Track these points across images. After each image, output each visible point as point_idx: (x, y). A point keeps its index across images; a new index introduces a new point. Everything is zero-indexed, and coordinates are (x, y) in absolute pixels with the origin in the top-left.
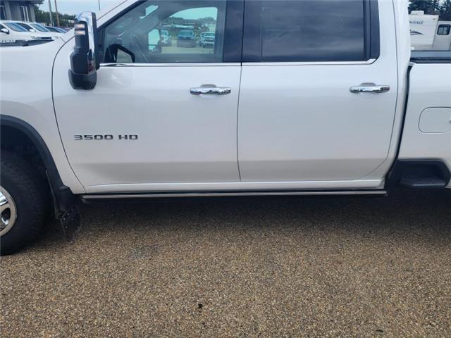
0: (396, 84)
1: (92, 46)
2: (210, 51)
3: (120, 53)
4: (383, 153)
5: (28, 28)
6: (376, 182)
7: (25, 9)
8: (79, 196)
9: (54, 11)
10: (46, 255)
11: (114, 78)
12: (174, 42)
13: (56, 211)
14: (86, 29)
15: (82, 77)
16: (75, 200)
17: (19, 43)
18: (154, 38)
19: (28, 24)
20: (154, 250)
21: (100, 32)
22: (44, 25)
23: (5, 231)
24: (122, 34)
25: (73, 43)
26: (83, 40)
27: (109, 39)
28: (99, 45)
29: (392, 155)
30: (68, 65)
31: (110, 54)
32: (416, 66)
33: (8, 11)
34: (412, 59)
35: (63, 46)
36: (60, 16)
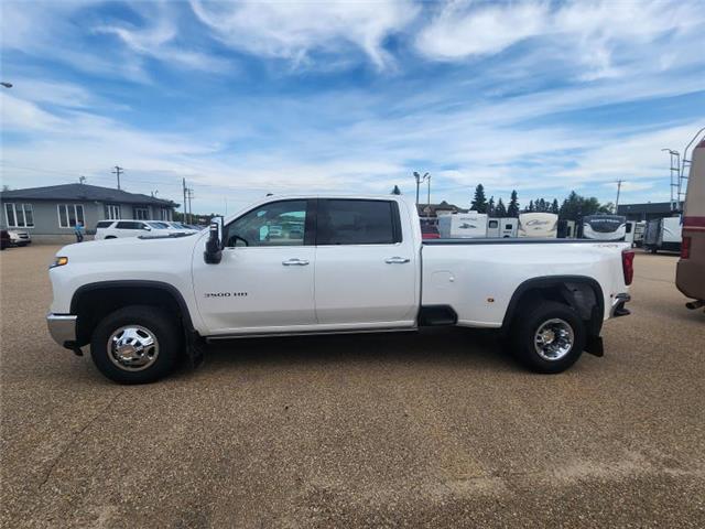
0: (414, 257)
1: (220, 237)
2: (302, 240)
3: (238, 241)
4: (412, 303)
5: (166, 226)
6: (411, 322)
7: (165, 211)
8: (205, 337)
9: (188, 212)
10: (177, 383)
11: (233, 256)
12: (287, 235)
13: (188, 349)
14: (217, 227)
15: (212, 256)
16: (201, 340)
17: (172, 236)
18: (264, 232)
19: (167, 223)
20: (257, 377)
21: (225, 229)
22: (179, 223)
23: (149, 364)
24: (243, 229)
25: (208, 235)
26: (214, 234)
27: (231, 233)
28: (224, 236)
29: (417, 304)
30: (204, 249)
31: (231, 241)
32: (425, 247)
33: (151, 213)
34: (423, 243)
35: (200, 239)
36: (193, 216)
